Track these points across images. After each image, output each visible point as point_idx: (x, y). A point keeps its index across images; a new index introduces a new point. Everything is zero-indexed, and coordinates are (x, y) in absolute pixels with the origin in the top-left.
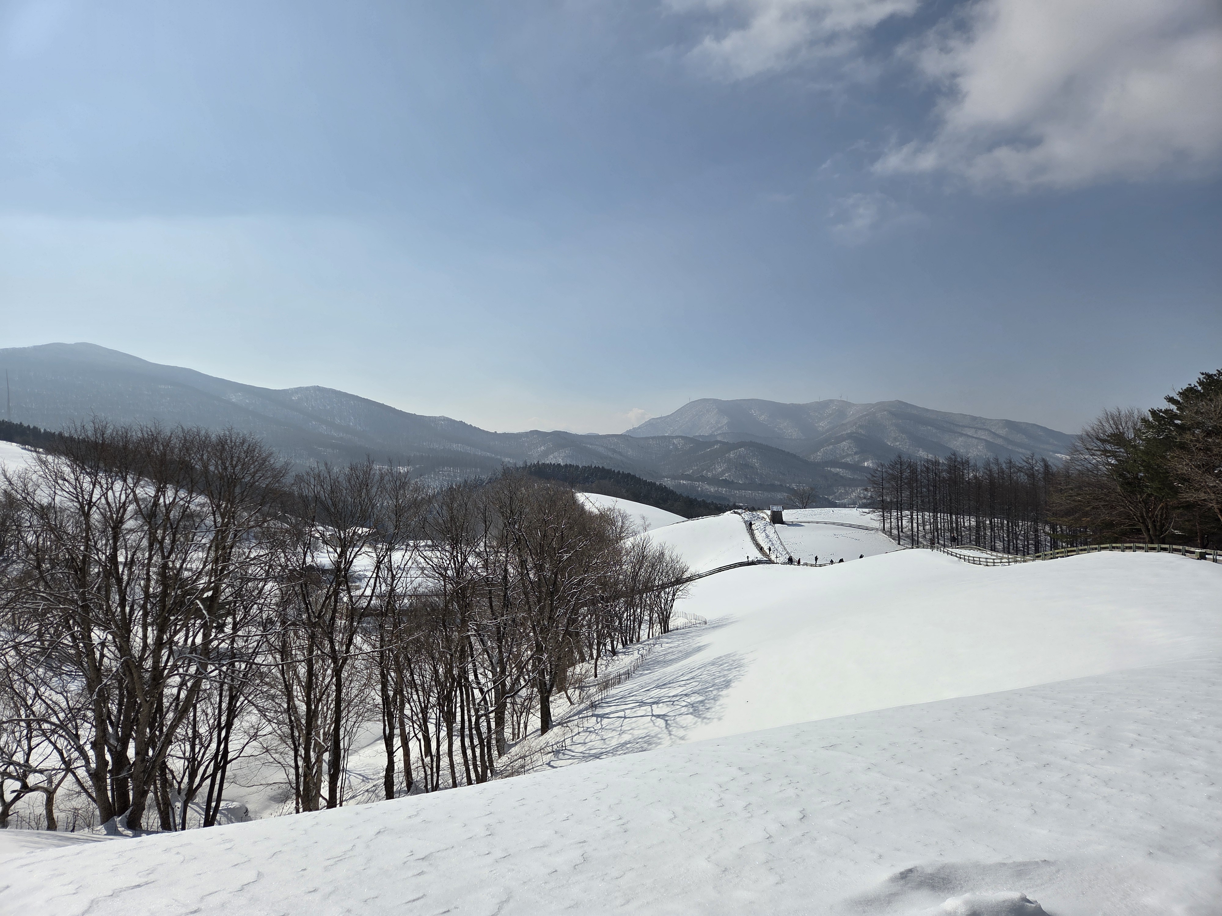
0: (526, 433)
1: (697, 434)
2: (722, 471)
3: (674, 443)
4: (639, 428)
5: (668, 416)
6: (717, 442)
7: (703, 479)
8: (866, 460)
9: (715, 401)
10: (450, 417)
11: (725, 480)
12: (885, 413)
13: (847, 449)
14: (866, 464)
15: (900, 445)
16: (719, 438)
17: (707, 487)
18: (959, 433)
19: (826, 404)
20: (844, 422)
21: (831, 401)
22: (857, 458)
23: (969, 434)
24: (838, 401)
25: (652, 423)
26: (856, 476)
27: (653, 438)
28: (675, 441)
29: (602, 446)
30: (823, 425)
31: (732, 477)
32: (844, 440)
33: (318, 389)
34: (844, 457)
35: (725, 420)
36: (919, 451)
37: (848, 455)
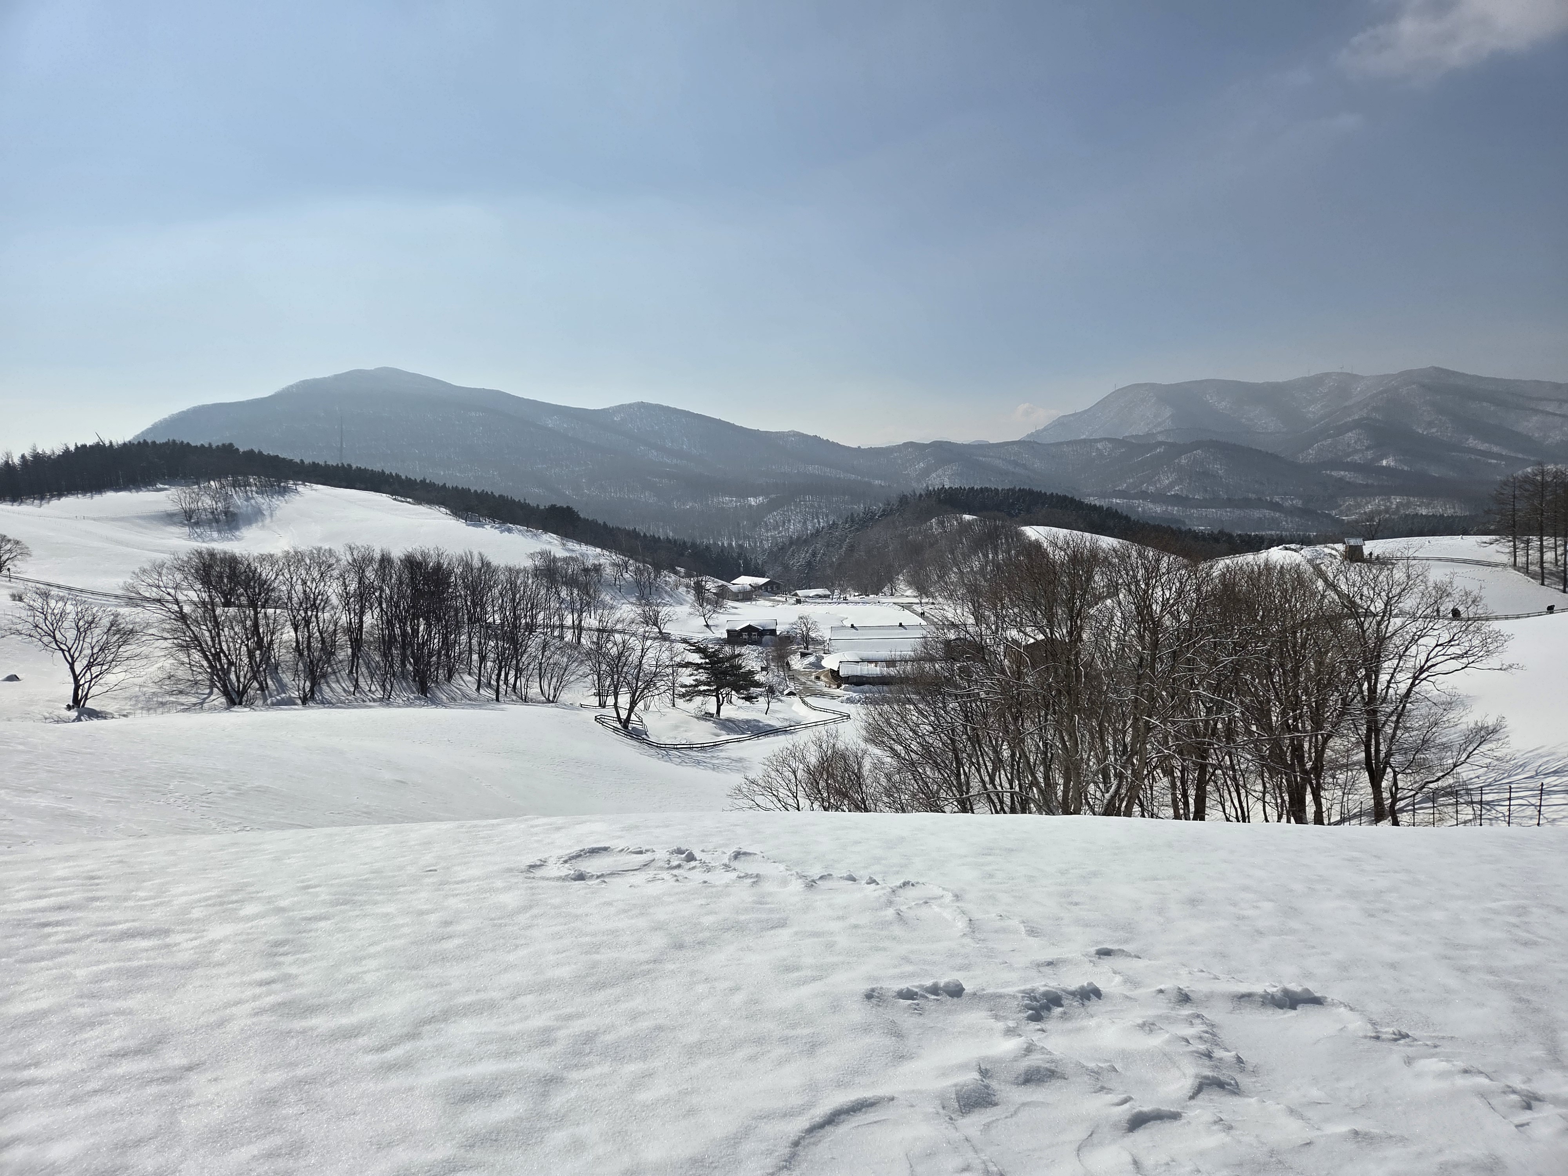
0: (899, 446)
1: (1127, 434)
2: (1170, 483)
3: (1097, 449)
4: (1045, 429)
5: (1085, 411)
6: (1160, 444)
7: (1144, 495)
8: (1384, 456)
9: (1152, 386)
10: (801, 431)
11: (1176, 496)
12: (1414, 386)
13: (1355, 442)
14: (1384, 463)
15: (1437, 432)
16: (1160, 438)
17: (1151, 506)
18: (1532, 409)
19: (1319, 380)
20: (1347, 404)
21: (1327, 375)
22: (1370, 455)
23: (1548, 409)
24: (1339, 374)
25: (1062, 423)
26: (1370, 482)
27: (1068, 443)
28: (1099, 446)
29: (999, 458)
30: (1314, 410)
31: (1185, 492)
32: (1350, 429)
33: (642, 405)
34: (1349, 455)
35: (1167, 412)
36: (1467, 440)
37: (1356, 451)
